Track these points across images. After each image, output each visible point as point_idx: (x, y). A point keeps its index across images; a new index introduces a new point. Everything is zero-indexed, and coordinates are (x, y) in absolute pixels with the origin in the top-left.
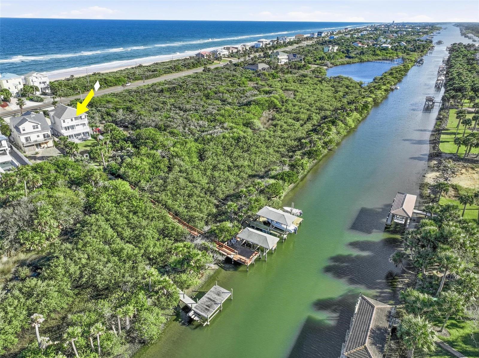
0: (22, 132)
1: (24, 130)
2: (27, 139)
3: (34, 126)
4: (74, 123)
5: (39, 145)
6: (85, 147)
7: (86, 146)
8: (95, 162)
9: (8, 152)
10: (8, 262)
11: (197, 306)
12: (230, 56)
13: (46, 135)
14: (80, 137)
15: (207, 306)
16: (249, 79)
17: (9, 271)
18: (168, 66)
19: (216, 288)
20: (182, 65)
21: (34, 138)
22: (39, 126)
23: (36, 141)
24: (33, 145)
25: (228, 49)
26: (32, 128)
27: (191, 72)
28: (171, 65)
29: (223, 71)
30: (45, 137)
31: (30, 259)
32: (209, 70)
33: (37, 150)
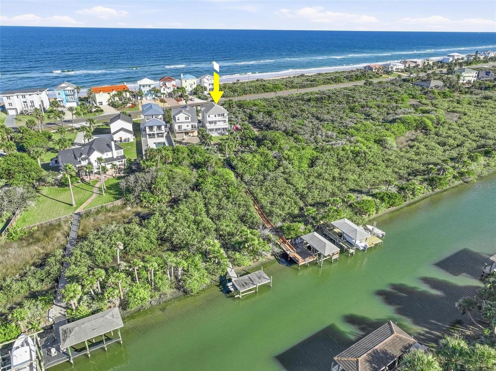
0: (177, 121)
1: (178, 120)
2: (179, 127)
3: (186, 117)
4: (218, 118)
5: (187, 133)
6: (220, 140)
7: (222, 140)
8: (221, 153)
9: (165, 135)
10: (130, 211)
11: (237, 280)
12: (404, 71)
13: (194, 126)
14: (219, 132)
15: (245, 283)
16: (412, 96)
17: (128, 217)
18: (329, 77)
19: (261, 272)
20: (344, 77)
21: (184, 127)
22: (190, 117)
23: (185, 130)
24: (183, 133)
25: (405, 63)
26: (185, 118)
27: (350, 85)
28: (333, 76)
29: (386, 85)
30: (192, 128)
31: (143, 213)
32: (371, 84)
33: (185, 137)
